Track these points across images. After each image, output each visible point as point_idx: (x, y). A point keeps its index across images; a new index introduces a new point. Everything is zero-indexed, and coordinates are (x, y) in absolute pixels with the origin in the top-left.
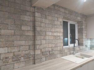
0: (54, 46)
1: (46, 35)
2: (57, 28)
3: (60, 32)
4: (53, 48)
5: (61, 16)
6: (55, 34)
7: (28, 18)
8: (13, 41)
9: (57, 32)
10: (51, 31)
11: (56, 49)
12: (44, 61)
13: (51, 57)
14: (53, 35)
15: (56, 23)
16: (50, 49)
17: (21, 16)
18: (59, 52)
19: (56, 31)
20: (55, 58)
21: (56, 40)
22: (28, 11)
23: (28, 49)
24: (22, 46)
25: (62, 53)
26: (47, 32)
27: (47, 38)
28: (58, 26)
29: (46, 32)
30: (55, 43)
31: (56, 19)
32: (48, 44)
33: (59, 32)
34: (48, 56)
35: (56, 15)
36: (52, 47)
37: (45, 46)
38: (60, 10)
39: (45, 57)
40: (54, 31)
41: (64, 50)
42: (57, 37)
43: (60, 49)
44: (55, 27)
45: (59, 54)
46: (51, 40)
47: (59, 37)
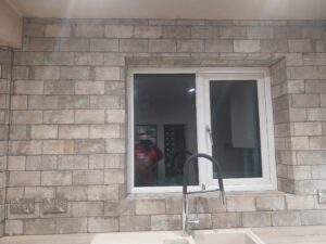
0: (68, 179)
1: (29, 138)
3: (106, 123)
4: (59, 190)
5: (111, 55)
6: (76, 134)
9: (89, 124)
10: (55, 120)
11: (79, 193)
12: (14, 235)
13: (53, 226)
14: (62, 135)
15: (82, 87)
16: (49, 194)
18: (96, 210)
19: (79, 121)
20: (70, 231)
21: (79, 158)
25: (117, 217)
26: (34, 128)
27: (35, 148)
28: (93, 101)
29: (29, 127)
30: (72, 171)
31: (85, 73)
32: (38, 174)
33: (98, 125)
34: (34, 219)
36: (55, 187)
37: (23, 177)
38: (108, 35)
39: (24, 220)
40: (72, 122)
41: (130, 203)
42: (87, 146)
43: (103, 195)
44: (77, 106)
45: (96, 217)
46: (55, 158)
47: (96, 146)
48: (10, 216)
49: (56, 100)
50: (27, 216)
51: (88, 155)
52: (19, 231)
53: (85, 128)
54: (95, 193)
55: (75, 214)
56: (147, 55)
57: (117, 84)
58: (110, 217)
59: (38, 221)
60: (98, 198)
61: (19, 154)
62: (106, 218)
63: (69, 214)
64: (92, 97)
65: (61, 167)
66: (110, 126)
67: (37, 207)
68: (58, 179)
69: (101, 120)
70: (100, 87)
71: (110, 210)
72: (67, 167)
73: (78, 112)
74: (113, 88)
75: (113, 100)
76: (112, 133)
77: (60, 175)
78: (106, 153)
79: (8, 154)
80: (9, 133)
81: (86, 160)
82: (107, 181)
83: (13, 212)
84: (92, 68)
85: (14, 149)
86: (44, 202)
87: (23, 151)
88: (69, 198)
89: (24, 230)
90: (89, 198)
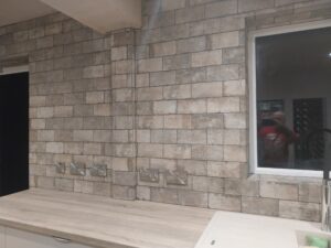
0: (187, 153)
1: (151, 114)
2: (203, 81)
3: (224, 96)
4: (180, 163)
6: (194, 108)
7: (100, 71)
8: (71, 130)
9: (206, 98)
10: (174, 96)
12: (144, 200)
13: (176, 197)
14: (181, 110)
15: (198, 60)
16: (171, 166)
17: (86, 69)
18: (216, 186)
21: (198, 132)
22: (99, 52)
23: (99, 153)
24: (88, 142)
25: (239, 197)
26: (156, 104)
27: (157, 122)
28: (210, 72)
29: (151, 102)
30: (191, 145)
31: (202, 43)
32: (161, 146)
33: (215, 98)
34: (159, 188)
35: (199, 29)
36: (176, 159)
37: (148, 149)
39: (150, 188)
40: (189, 96)
41: (253, 183)
42: (205, 120)
43: (223, 172)
44: (194, 79)
45: (216, 194)
46: (175, 132)
47: (214, 121)
48: (140, 183)
49: (173, 76)
50: (152, 185)
51: (206, 130)
52: (148, 197)
53: (202, 103)
54: (214, 169)
55: (195, 188)
56: (273, 11)
57: (236, 51)
58: (231, 196)
59: (162, 190)
60: (217, 175)
61: (145, 128)
62: (227, 196)
63: (189, 187)
64: (209, 69)
65: (181, 141)
66: (229, 99)
67: (161, 177)
68: (178, 153)
69: (219, 92)
70: (217, 57)
71: (232, 188)
72: (186, 142)
73: (195, 86)
74: (232, 56)
75: (232, 70)
76: (230, 107)
77: (180, 148)
78: (225, 128)
79: (136, 127)
80: (136, 109)
81: (204, 135)
82: (226, 158)
83: (142, 180)
84: (208, 37)
85: (140, 123)
86: (167, 173)
87: (148, 125)
88: (189, 172)
89: (151, 196)
90: (209, 173)
